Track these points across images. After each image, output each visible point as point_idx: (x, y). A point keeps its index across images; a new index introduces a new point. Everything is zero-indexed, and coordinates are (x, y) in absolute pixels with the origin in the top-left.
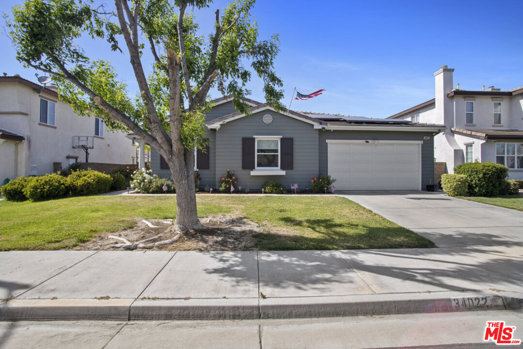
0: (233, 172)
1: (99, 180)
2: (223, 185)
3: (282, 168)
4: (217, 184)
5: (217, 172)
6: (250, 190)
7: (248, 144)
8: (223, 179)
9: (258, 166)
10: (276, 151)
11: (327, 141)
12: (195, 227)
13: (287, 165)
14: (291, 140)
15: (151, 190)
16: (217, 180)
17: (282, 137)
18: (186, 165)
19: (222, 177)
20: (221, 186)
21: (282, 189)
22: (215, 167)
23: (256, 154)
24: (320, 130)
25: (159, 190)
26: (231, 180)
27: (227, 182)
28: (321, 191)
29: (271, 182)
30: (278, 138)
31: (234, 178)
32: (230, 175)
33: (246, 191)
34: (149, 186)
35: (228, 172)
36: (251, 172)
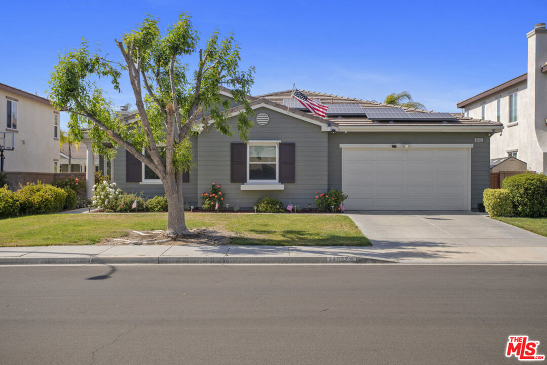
0: (218, 186)
1: (56, 196)
2: (207, 202)
3: (281, 181)
4: (200, 201)
5: (199, 187)
6: (240, 208)
7: (238, 151)
8: (206, 194)
9: (251, 178)
10: (273, 160)
11: (341, 146)
12: (183, 232)
13: (288, 176)
14: (292, 145)
15: (118, 209)
16: (200, 195)
17: (280, 141)
18: (176, 182)
19: (205, 193)
20: (204, 204)
21: (278, 207)
22: (197, 180)
23: (248, 163)
24: (329, 133)
25: (128, 209)
26: (216, 196)
27: (211, 199)
28: (327, 210)
29: (266, 198)
30: (276, 143)
31: (220, 193)
32: (215, 190)
33: (235, 209)
34: (116, 203)
35: (214, 186)
36: (242, 186)
